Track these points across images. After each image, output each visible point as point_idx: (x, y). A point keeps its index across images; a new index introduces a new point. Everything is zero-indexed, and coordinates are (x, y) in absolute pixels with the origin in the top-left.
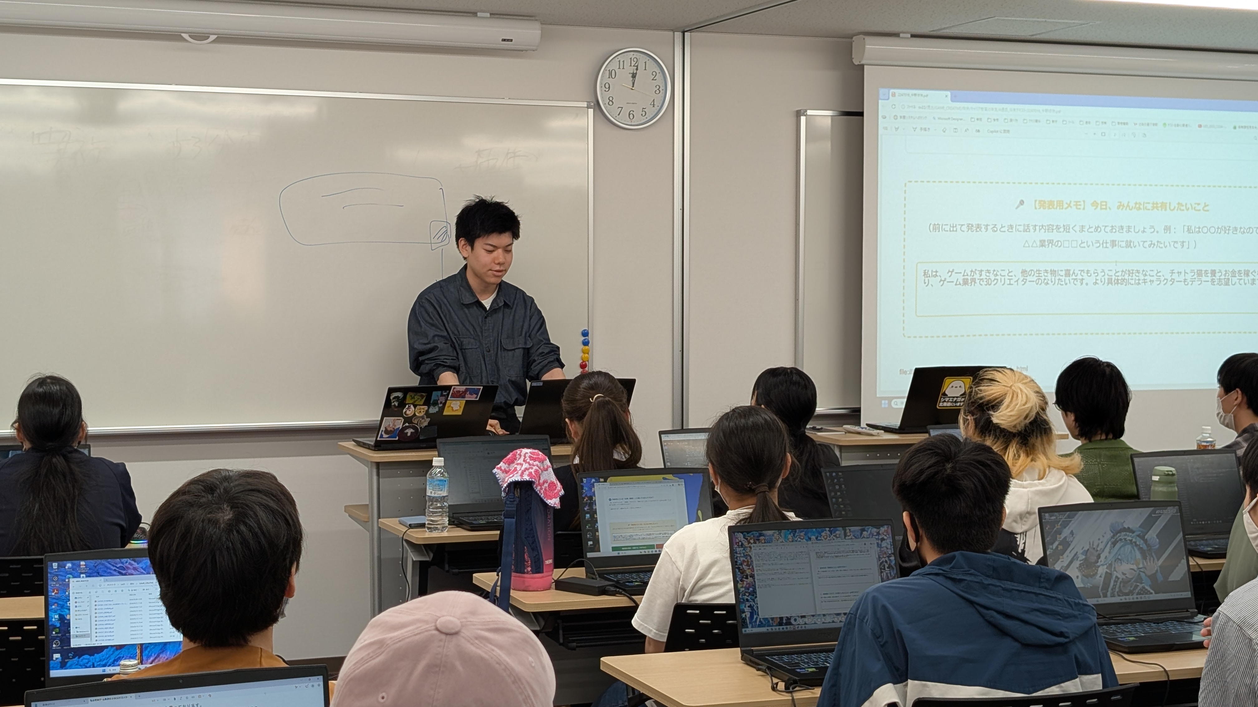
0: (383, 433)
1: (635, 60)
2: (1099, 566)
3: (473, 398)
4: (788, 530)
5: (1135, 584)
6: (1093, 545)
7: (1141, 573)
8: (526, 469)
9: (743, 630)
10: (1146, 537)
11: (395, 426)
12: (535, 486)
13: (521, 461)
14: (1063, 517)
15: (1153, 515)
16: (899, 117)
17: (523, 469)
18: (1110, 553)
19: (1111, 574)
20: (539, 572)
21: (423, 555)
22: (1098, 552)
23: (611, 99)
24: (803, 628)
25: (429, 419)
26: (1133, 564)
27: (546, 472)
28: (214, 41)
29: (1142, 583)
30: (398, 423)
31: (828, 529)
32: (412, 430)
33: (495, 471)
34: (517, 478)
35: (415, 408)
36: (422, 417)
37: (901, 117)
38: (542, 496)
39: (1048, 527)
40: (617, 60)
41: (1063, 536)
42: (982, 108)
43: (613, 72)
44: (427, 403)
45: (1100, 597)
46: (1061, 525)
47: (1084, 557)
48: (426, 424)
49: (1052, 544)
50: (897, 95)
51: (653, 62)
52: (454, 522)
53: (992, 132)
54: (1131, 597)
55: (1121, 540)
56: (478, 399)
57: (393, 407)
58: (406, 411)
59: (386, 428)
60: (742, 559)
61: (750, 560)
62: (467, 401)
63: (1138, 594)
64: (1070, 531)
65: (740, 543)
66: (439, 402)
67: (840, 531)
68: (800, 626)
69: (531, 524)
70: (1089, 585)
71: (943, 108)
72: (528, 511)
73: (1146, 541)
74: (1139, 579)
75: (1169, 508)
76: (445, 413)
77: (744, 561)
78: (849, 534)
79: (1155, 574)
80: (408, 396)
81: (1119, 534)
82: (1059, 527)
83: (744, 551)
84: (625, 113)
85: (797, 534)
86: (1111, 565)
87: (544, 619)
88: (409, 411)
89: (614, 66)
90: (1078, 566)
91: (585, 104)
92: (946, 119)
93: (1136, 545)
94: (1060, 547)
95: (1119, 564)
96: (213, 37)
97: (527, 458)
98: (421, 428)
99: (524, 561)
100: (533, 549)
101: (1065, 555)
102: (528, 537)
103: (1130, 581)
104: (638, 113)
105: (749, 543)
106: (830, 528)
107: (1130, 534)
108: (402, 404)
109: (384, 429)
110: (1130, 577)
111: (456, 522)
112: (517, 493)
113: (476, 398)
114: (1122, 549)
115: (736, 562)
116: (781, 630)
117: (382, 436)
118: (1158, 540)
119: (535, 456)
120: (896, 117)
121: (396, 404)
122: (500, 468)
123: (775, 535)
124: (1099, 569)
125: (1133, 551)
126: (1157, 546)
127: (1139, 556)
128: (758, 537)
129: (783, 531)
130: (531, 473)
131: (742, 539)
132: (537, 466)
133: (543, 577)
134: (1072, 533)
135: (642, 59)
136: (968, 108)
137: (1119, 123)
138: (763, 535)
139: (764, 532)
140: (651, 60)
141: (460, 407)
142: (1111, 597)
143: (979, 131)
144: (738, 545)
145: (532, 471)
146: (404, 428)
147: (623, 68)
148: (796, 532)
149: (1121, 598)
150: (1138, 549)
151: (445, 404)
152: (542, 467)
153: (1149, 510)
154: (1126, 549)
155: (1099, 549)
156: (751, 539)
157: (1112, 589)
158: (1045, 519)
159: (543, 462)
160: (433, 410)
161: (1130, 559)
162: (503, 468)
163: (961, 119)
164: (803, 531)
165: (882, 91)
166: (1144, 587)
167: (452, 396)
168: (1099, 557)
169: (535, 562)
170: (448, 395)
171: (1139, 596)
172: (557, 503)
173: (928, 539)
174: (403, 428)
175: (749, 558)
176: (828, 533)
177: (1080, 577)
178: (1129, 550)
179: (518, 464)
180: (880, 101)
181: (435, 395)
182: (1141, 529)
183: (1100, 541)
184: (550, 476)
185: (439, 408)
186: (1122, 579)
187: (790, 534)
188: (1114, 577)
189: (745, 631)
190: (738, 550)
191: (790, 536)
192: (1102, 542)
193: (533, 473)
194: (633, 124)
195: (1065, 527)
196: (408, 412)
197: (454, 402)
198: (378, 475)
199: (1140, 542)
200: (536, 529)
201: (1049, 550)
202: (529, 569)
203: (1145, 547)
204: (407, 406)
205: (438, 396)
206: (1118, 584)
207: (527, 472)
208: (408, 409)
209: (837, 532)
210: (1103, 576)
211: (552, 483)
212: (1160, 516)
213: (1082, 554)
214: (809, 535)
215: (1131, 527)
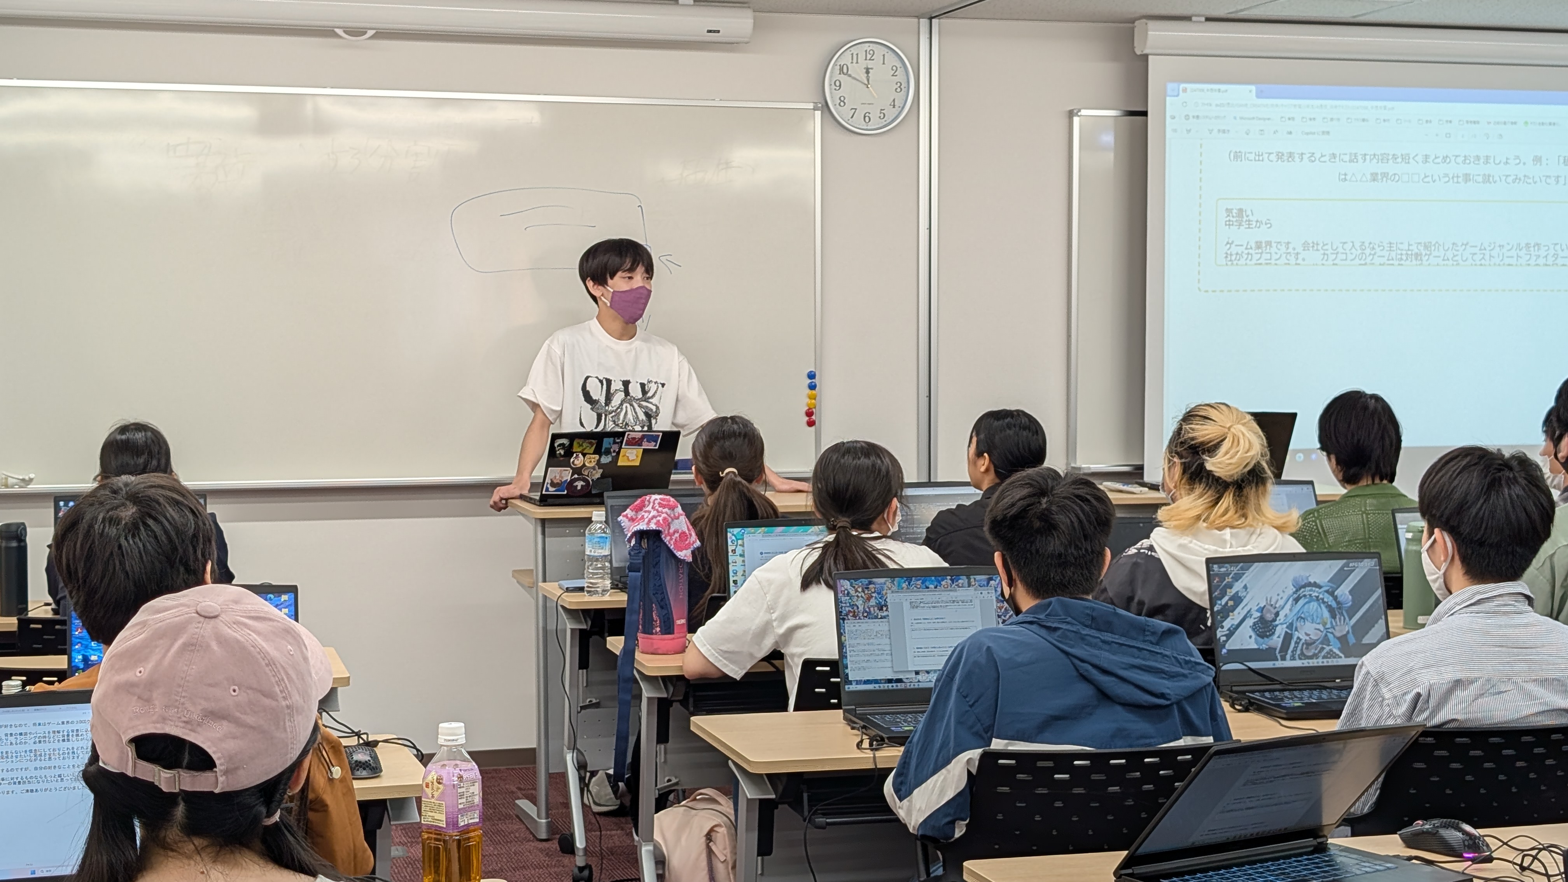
0: (549, 486)
1: (871, 52)
2: (1277, 626)
3: (651, 446)
4: (902, 577)
5: (1320, 646)
6: (1270, 601)
7: (1328, 634)
8: (654, 517)
9: (847, 687)
10: (1336, 593)
11: (562, 478)
12: (663, 536)
13: (649, 508)
14: (1235, 569)
15: (1345, 569)
16: (1191, 117)
17: (650, 516)
18: (1291, 610)
19: (1292, 634)
20: (669, 633)
21: (580, 622)
22: (1276, 610)
23: (842, 98)
24: (916, 687)
25: (601, 471)
26: (1319, 624)
27: (676, 521)
28: (372, 37)
29: (1329, 645)
30: (566, 475)
31: (949, 577)
32: (582, 483)
33: (620, 518)
34: (643, 526)
35: (584, 457)
36: (594, 468)
37: (1194, 117)
38: (672, 547)
39: (1217, 579)
40: (848, 53)
41: (1233, 591)
42: (1295, 106)
43: (845, 67)
44: (598, 451)
45: (1277, 660)
46: (1232, 578)
47: (1259, 614)
48: (598, 476)
49: (1221, 599)
50: (1188, 90)
51: (893, 55)
52: (617, 585)
53: (1307, 134)
54: (1315, 661)
55: (1305, 596)
56: (657, 447)
57: (558, 456)
58: (574, 461)
59: (551, 480)
60: (847, 609)
61: (856, 611)
62: (644, 450)
63: (1324, 657)
64: (1243, 585)
65: (846, 592)
66: (612, 450)
67: (963, 580)
68: (912, 684)
69: (660, 579)
70: (1264, 647)
71: (1246, 105)
72: (657, 564)
73: (1335, 598)
74: (1326, 641)
75: (1366, 560)
76: (619, 464)
77: (849, 611)
78: (973, 583)
79: (1345, 636)
80: (575, 444)
81: (1303, 590)
82: (1230, 580)
83: (850, 601)
84: (859, 115)
85: (912, 583)
86: (1291, 624)
87: (672, 684)
88: (578, 461)
89: (846, 60)
90: (1251, 624)
91: (811, 106)
92: (1249, 119)
93: (1324, 602)
94: (1231, 603)
95: (1303, 624)
96: (371, 33)
97: (656, 504)
98: (593, 480)
99: (653, 620)
100: (662, 607)
101: (1236, 612)
102: (657, 593)
103: (1314, 643)
104: (875, 115)
105: (857, 591)
106: (952, 576)
107: (1317, 589)
108: (569, 453)
109: (550, 482)
110: (1315, 638)
111: (620, 585)
112: (644, 544)
113: (655, 446)
114: (1306, 606)
115: (841, 612)
116: (890, 687)
117: (547, 490)
118: (1350, 597)
119: (664, 503)
120: (1187, 117)
121: (562, 452)
122: (626, 516)
123: (888, 583)
124: (1277, 628)
125: (1319, 609)
126: (1350, 603)
127: (1326, 614)
128: (867, 585)
129: (896, 579)
130: (659, 521)
131: (849, 587)
132: (666, 513)
133: (674, 639)
134: (1245, 587)
135: (879, 51)
136: (1277, 105)
137: (1467, 122)
138: (874, 584)
139: (874, 580)
140: (890, 53)
141: (637, 457)
142: (1291, 660)
143: (1290, 133)
144: (844, 594)
145: (660, 519)
146: (573, 481)
147: (857, 63)
148: (911, 580)
149: (1303, 661)
150: (1326, 607)
151: (618, 453)
152: (672, 515)
153: (1340, 563)
154: (1311, 607)
155: (1277, 606)
156: (859, 587)
157: (1292, 652)
158: (1213, 571)
159: (673, 510)
160: (606, 460)
161: (1315, 618)
162: (629, 516)
163: (1269, 119)
164: (919, 580)
165: (1170, 86)
166: (1331, 650)
167: (627, 444)
168: (1277, 614)
169: (664, 622)
170: (622, 442)
171: (1325, 660)
172: (688, 555)
173: (1021, 581)
174: (571, 480)
175: (855, 608)
176: (950, 582)
177: (1254, 636)
178: (1315, 607)
179: (645, 512)
180: (1168, 98)
181: (607, 442)
182: (1330, 584)
183: (1280, 597)
184: (682, 524)
185: (613, 457)
186: (1306, 640)
187: (905, 582)
188: (1295, 639)
189: (849, 688)
190: (843, 599)
191: (904, 585)
192: (1282, 598)
193: (661, 522)
194: (869, 128)
195: (1237, 581)
196: (576, 463)
197: (629, 451)
198: (543, 533)
199: (1328, 599)
200: (665, 584)
201: (1217, 606)
202: (658, 629)
203: (1334, 604)
204: (575, 455)
205: (610, 444)
206: (1300, 645)
207: (654, 521)
208: (576, 458)
209: (960, 581)
210: (1282, 637)
211: (684, 533)
212: (1354, 570)
213: (1257, 611)
214: (927, 583)
215: (1318, 581)
